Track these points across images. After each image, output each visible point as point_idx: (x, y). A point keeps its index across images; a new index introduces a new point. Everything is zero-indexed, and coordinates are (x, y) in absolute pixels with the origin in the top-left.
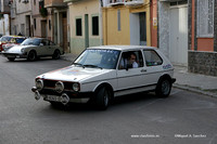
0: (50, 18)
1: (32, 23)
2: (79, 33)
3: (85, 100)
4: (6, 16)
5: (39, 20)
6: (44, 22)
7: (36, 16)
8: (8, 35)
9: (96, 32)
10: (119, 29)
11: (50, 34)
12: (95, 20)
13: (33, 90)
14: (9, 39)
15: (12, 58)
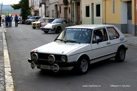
0: (69, 6)
1: (59, 9)
2: (88, 15)
3: (70, 68)
4: (43, 5)
5: (63, 7)
6: (66, 9)
7: (61, 5)
8: (44, 17)
9: (98, 14)
10: (114, 12)
11: (69, 16)
12: (98, 7)
13: (29, 61)
14: (45, 20)
15: (47, 31)
